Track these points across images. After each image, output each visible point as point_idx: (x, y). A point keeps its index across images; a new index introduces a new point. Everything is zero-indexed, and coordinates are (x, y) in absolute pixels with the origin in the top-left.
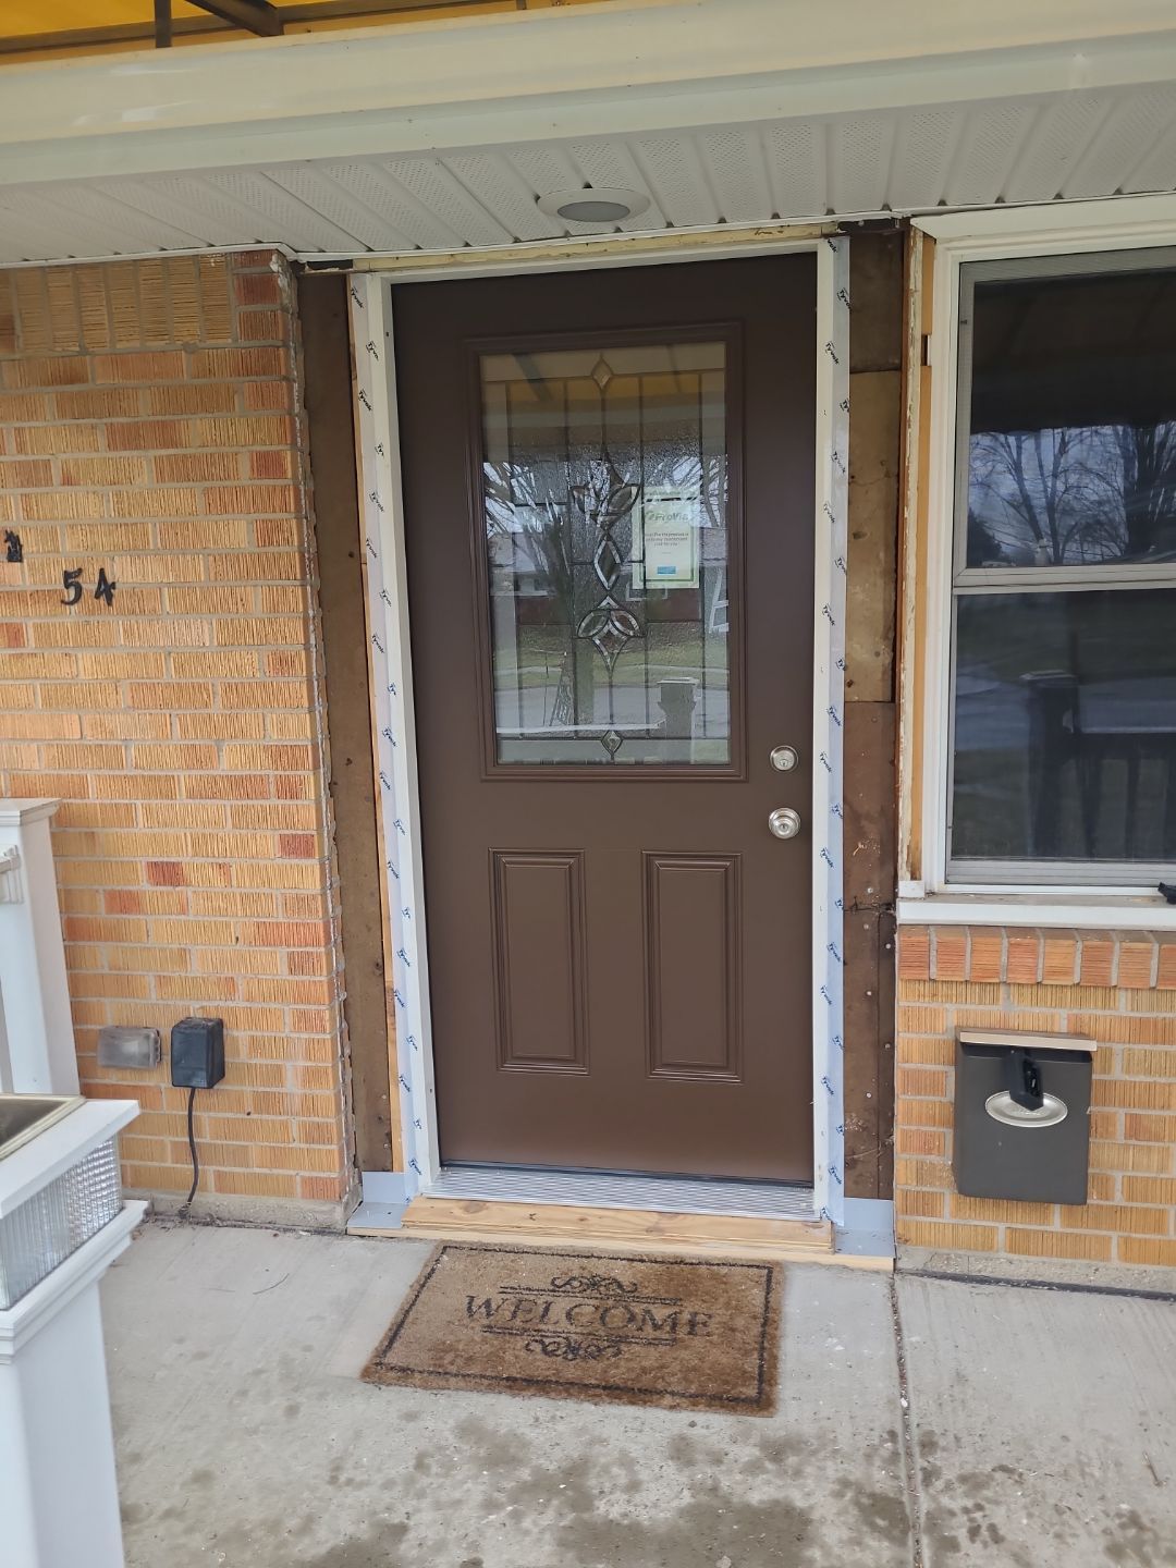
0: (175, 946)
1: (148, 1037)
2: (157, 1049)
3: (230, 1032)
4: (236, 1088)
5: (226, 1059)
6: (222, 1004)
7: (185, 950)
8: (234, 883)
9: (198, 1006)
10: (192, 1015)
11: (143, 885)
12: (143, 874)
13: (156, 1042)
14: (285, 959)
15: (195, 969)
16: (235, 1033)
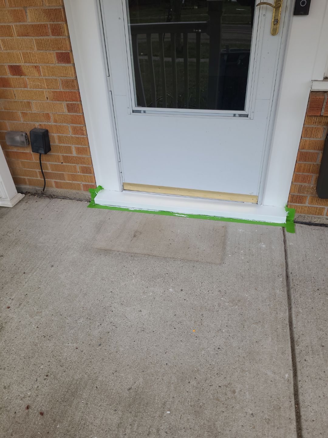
0: (25, 101)
1: (22, 135)
2: (26, 140)
3: (51, 134)
4: (57, 154)
5: (51, 144)
6: (46, 123)
7: (29, 102)
8: (42, 74)
9: (38, 124)
10: (36, 127)
11: (9, 75)
12: (8, 70)
13: (26, 137)
14: (66, 106)
15: (35, 110)
16: (53, 134)
